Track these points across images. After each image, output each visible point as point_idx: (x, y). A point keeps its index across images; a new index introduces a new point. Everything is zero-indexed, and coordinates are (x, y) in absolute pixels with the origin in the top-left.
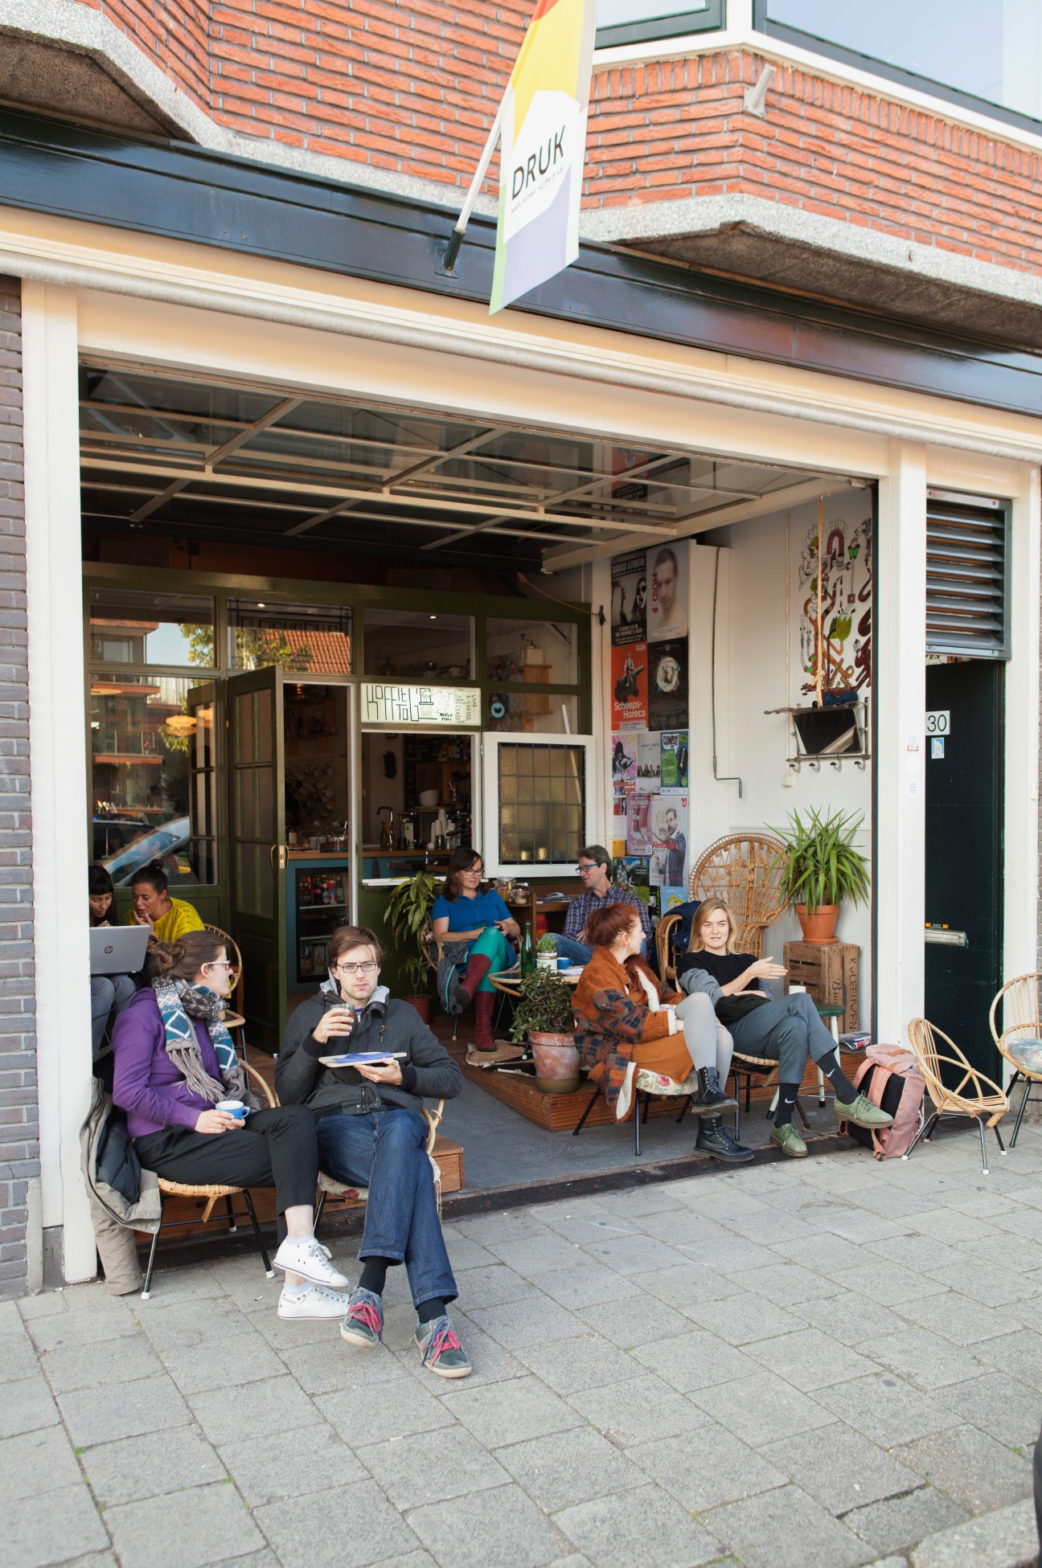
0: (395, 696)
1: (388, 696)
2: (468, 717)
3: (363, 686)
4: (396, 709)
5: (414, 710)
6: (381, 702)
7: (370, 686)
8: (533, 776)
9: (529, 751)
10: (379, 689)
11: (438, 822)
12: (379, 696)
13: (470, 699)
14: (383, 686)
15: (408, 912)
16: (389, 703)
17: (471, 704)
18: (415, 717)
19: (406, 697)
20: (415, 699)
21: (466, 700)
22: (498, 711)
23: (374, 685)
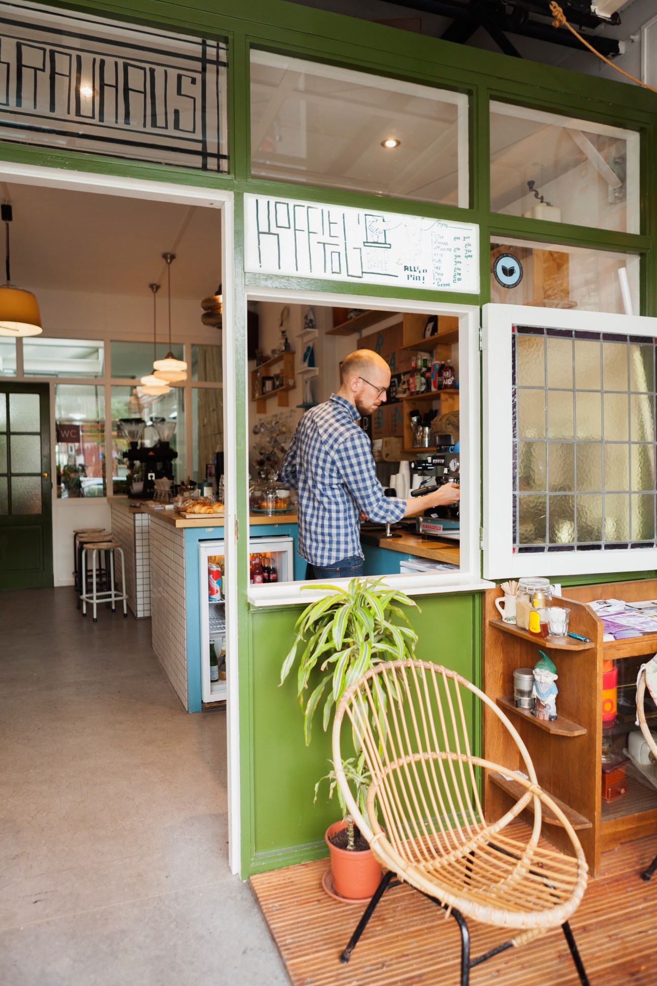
0: (316, 226)
1: (301, 223)
2: (457, 277)
3: (250, 199)
4: (317, 250)
5: (353, 256)
6: (286, 236)
7: (263, 200)
8: (574, 390)
9: (567, 342)
10: (282, 209)
11: (399, 475)
12: (283, 221)
13: (461, 244)
14: (292, 202)
15: (332, 666)
16: (302, 237)
17: (462, 253)
18: (355, 270)
19: (337, 230)
20: (356, 236)
21: (453, 244)
22: (509, 272)
23: (273, 200)
